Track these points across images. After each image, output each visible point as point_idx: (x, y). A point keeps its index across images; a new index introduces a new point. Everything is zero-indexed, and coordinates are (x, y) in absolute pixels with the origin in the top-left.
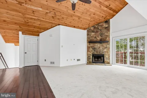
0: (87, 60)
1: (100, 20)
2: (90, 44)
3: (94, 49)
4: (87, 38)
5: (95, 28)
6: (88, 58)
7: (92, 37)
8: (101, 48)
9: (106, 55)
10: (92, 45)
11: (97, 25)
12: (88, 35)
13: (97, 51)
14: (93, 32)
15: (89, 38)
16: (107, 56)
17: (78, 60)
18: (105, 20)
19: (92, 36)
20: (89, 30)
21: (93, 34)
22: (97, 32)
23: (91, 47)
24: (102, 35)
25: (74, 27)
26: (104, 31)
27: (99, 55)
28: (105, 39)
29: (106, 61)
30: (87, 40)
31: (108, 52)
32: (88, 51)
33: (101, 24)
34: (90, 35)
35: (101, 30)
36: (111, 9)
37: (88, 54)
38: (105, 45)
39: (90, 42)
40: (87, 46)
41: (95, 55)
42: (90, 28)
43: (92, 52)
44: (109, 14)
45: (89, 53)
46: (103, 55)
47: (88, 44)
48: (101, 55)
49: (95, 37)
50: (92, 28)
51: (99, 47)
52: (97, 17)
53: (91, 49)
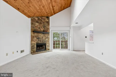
0: (31, 50)
1: (44, 14)
2: (34, 34)
3: (38, 38)
4: (31, 27)
5: (39, 19)
6: (32, 48)
7: (36, 27)
8: (44, 38)
9: (47, 43)
10: (36, 34)
11: (41, 17)
12: (32, 24)
13: (41, 40)
14: (37, 22)
15: (33, 27)
16: (48, 45)
17: (22, 52)
18: (47, 16)
19: (36, 25)
20: (34, 20)
21: (37, 24)
22: (41, 23)
23: (36, 36)
24: (44, 27)
25: (18, 9)
26: (46, 24)
27: (42, 44)
28: (46, 30)
29: (47, 49)
30: (31, 29)
31: (48, 41)
32: (32, 40)
33: (44, 18)
34: (35, 25)
35: (44, 23)
36: (53, 9)
37: (31, 44)
38: (46, 35)
39: (34, 31)
40: (31, 35)
41: (39, 44)
42: (34, 18)
43: (36, 42)
44: (51, 13)
45: (33, 42)
46: (45, 43)
47: (32, 33)
48: (44, 44)
49: (39, 28)
50: (36, 19)
51: (43, 37)
52: (44, 10)
53: (35, 38)
